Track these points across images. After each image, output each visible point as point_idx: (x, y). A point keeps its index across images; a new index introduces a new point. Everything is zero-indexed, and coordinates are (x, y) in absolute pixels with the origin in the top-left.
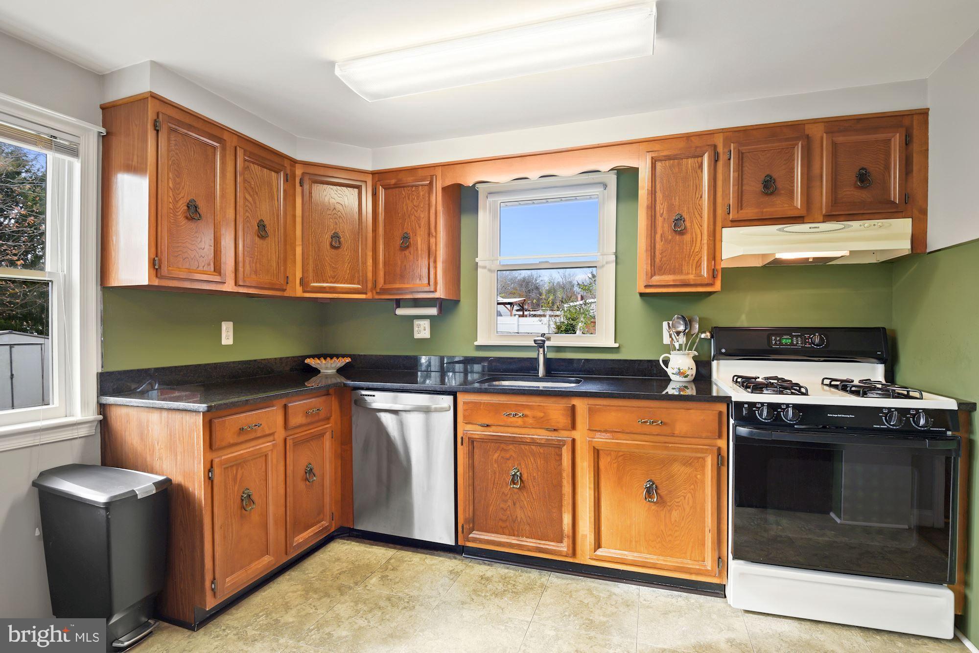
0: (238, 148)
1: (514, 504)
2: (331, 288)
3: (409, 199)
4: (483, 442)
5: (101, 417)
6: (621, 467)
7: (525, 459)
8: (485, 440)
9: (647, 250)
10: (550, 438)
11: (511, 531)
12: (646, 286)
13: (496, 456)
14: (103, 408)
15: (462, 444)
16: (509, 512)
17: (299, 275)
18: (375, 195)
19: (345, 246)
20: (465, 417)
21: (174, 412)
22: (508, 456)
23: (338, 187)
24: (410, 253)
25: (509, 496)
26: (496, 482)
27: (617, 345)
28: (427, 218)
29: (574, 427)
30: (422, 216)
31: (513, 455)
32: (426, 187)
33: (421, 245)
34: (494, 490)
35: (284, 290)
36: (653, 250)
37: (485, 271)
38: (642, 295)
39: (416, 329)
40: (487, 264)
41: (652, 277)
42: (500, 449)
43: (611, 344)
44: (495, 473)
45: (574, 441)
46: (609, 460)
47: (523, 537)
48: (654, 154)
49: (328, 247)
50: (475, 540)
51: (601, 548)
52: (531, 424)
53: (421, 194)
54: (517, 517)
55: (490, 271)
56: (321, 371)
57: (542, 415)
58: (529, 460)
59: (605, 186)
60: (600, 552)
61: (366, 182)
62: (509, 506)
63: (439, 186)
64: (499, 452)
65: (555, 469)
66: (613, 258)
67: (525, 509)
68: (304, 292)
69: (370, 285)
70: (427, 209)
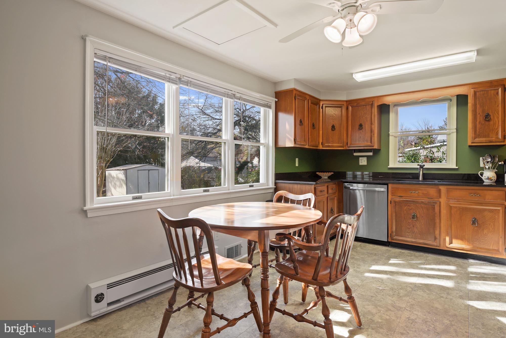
0: (309, 100)
1: (413, 226)
2: (331, 145)
3: (362, 110)
4: (400, 203)
5: (275, 187)
6: (461, 213)
7: (418, 209)
8: (400, 202)
9: (472, 128)
10: (429, 201)
11: (412, 237)
12: (472, 143)
13: (406, 208)
14: (276, 184)
15: (391, 203)
16: (411, 229)
17: (321, 141)
18: (347, 109)
19: (336, 129)
20: (392, 193)
21: (303, 185)
22: (411, 208)
23: (334, 108)
24: (363, 131)
25: (411, 223)
26: (405, 218)
27: (457, 167)
28: (370, 118)
29: (440, 197)
30: (368, 117)
31: (413, 208)
32: (370, 106)
33: (368, 128)
34: (405, 221)
35: (317, 147)
36: (475, 128)
37: (393, 137)
38: (470, 146)
39: (360, 161)
40: (394, 134)
41: (474, 139)
42: (407, 205)
43: (454, 167)
44: (405, 214)
45: (440, 202)
46: (456, 210)
47: (417, 239)
48: (475, 90)
49: (331, 130)
50: (396, 240)
51: (452, 243)
52: (421, 196)
53: (368, 108)
54: (414, 231)
55: (395, 137)
56: (322, 177)
57: (426, 192)
58: (420, 210)
59: (451, 100)
60: (451, 245)
61: (344, 105)
62: (411, 227)
63: (376, 105)
64: (407, 206)
65: (432, 213)
66: (455, 130)
67: (418, 229)
68: (323, 147)
69: (345, 144)
70: (370, 114)
